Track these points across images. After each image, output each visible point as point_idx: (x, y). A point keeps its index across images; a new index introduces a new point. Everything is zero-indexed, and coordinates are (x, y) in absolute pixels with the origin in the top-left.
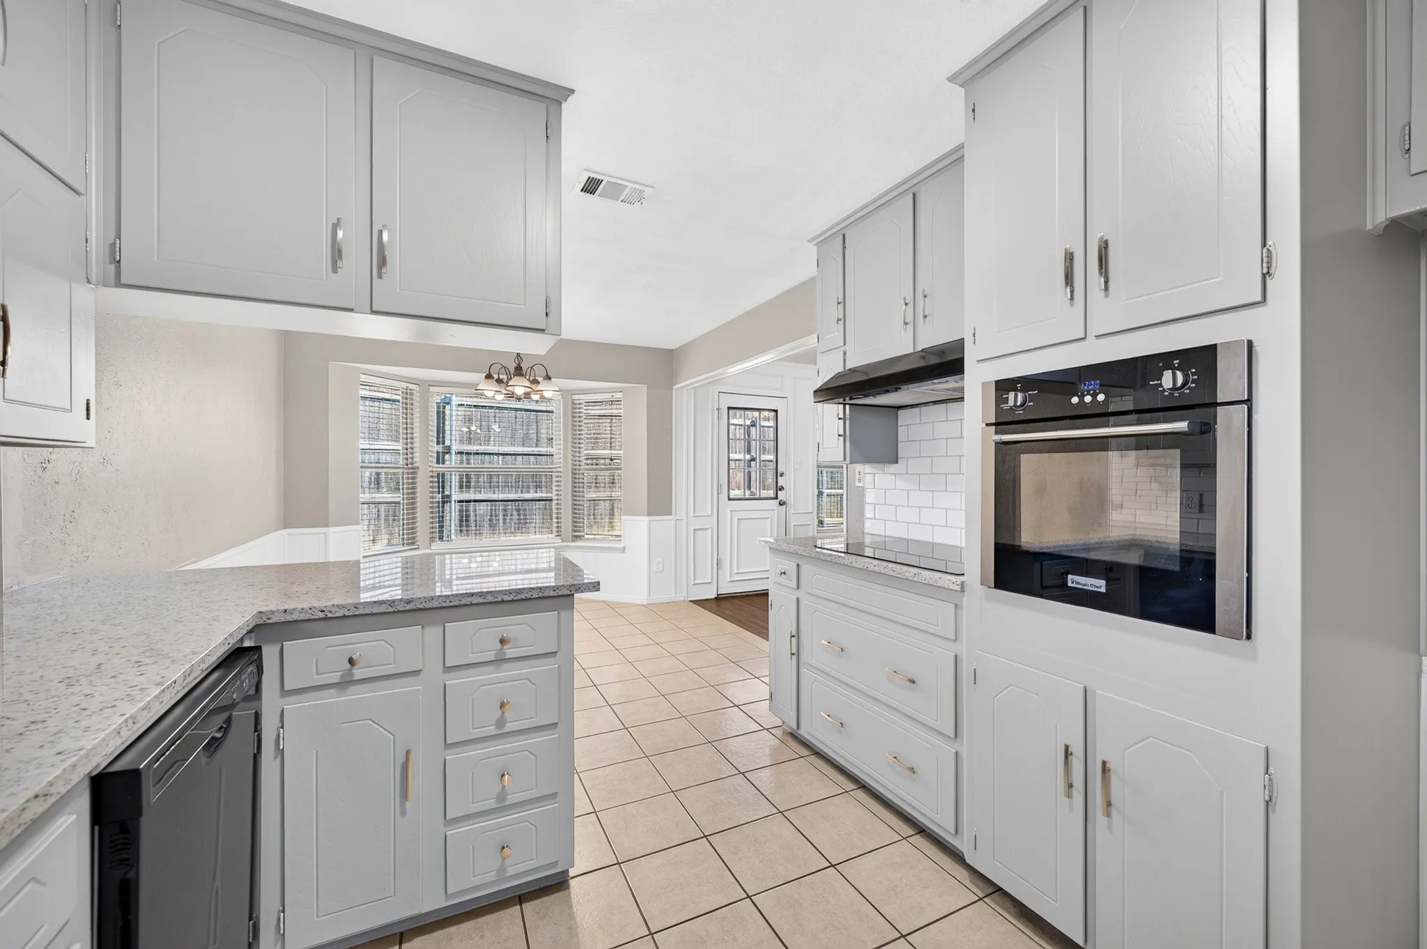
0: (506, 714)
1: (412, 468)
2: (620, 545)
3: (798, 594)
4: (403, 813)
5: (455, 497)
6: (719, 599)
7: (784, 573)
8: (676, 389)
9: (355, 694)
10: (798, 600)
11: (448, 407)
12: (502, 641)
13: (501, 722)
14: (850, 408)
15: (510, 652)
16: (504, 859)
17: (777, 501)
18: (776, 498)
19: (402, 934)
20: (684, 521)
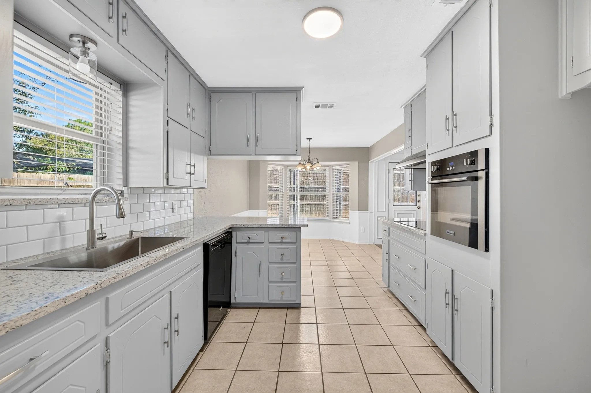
0: (283, 257)
1: (282, 193)
2: (349, 221)
3: (389, 238)
4: (260, 277)
7: (385, 231)
8: (370, 162)
9: (250, 246)
10: (389, 240)
12: (282, 238)
13: (282, 259)
14: (413, 170)
15: (284, 241)
16: (282, 295)
17: (417, 207)
18: (417, 205)
19: (260, 308)
20: (373, 213)
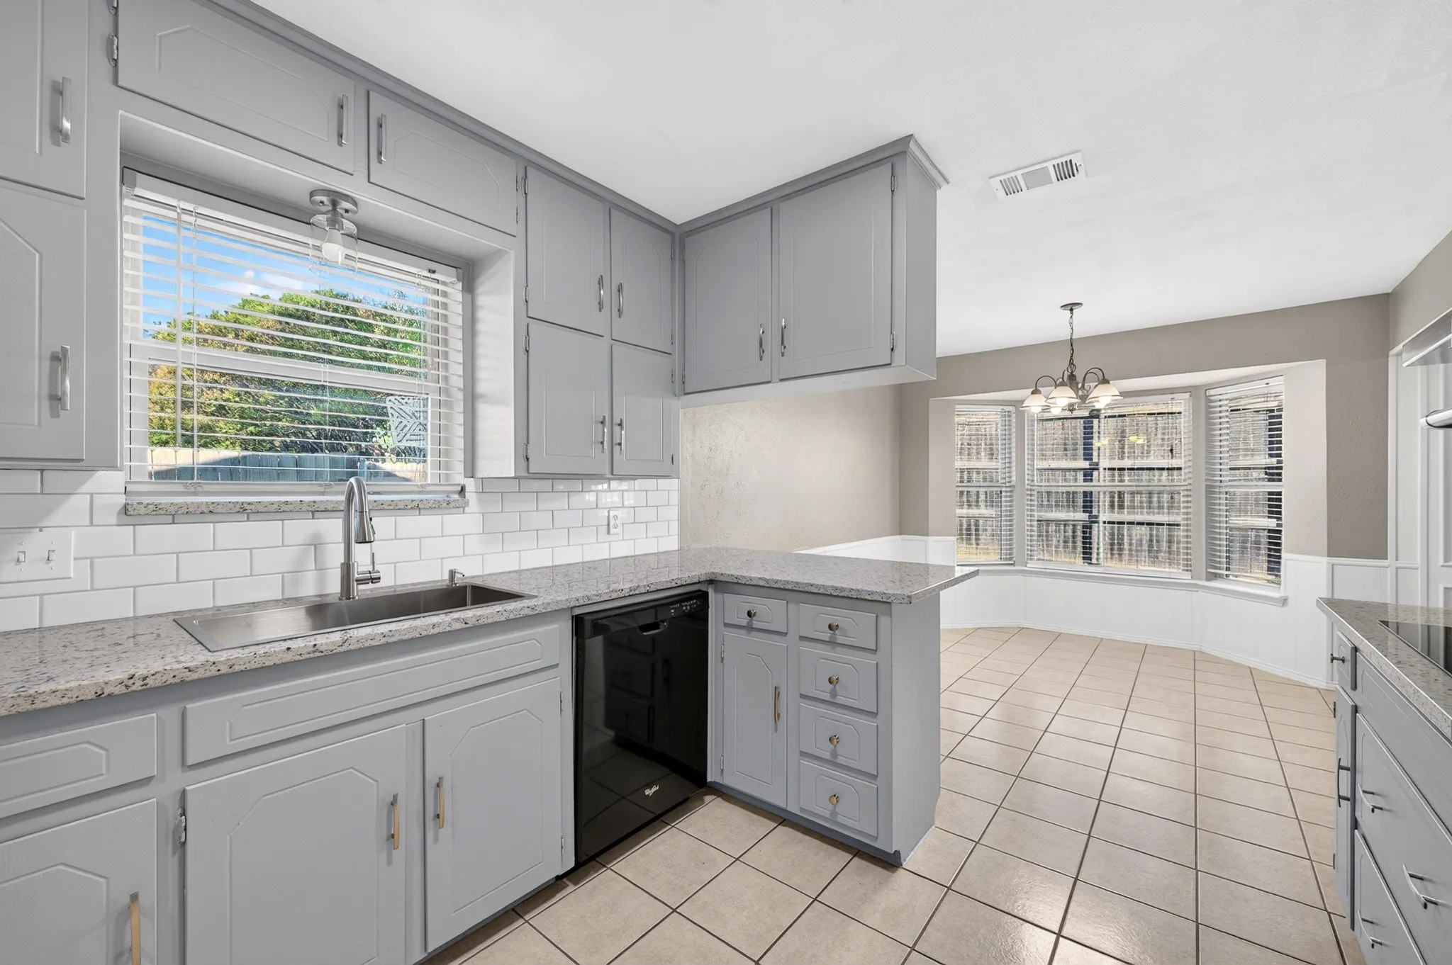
0: (836, 688)
1: (1010, 487)
2: (1278, 595)
3: (1356, 698)
4: (776, 730)
5: (1102, 518)
7: (1344, 659)
8: (1395, 355)
9: (753, 637)
11: (1096, 421)
12: (831, 627)
13: (832, 693)
15: (840, 638)
16: (834, 806)
20: (1419, 571)
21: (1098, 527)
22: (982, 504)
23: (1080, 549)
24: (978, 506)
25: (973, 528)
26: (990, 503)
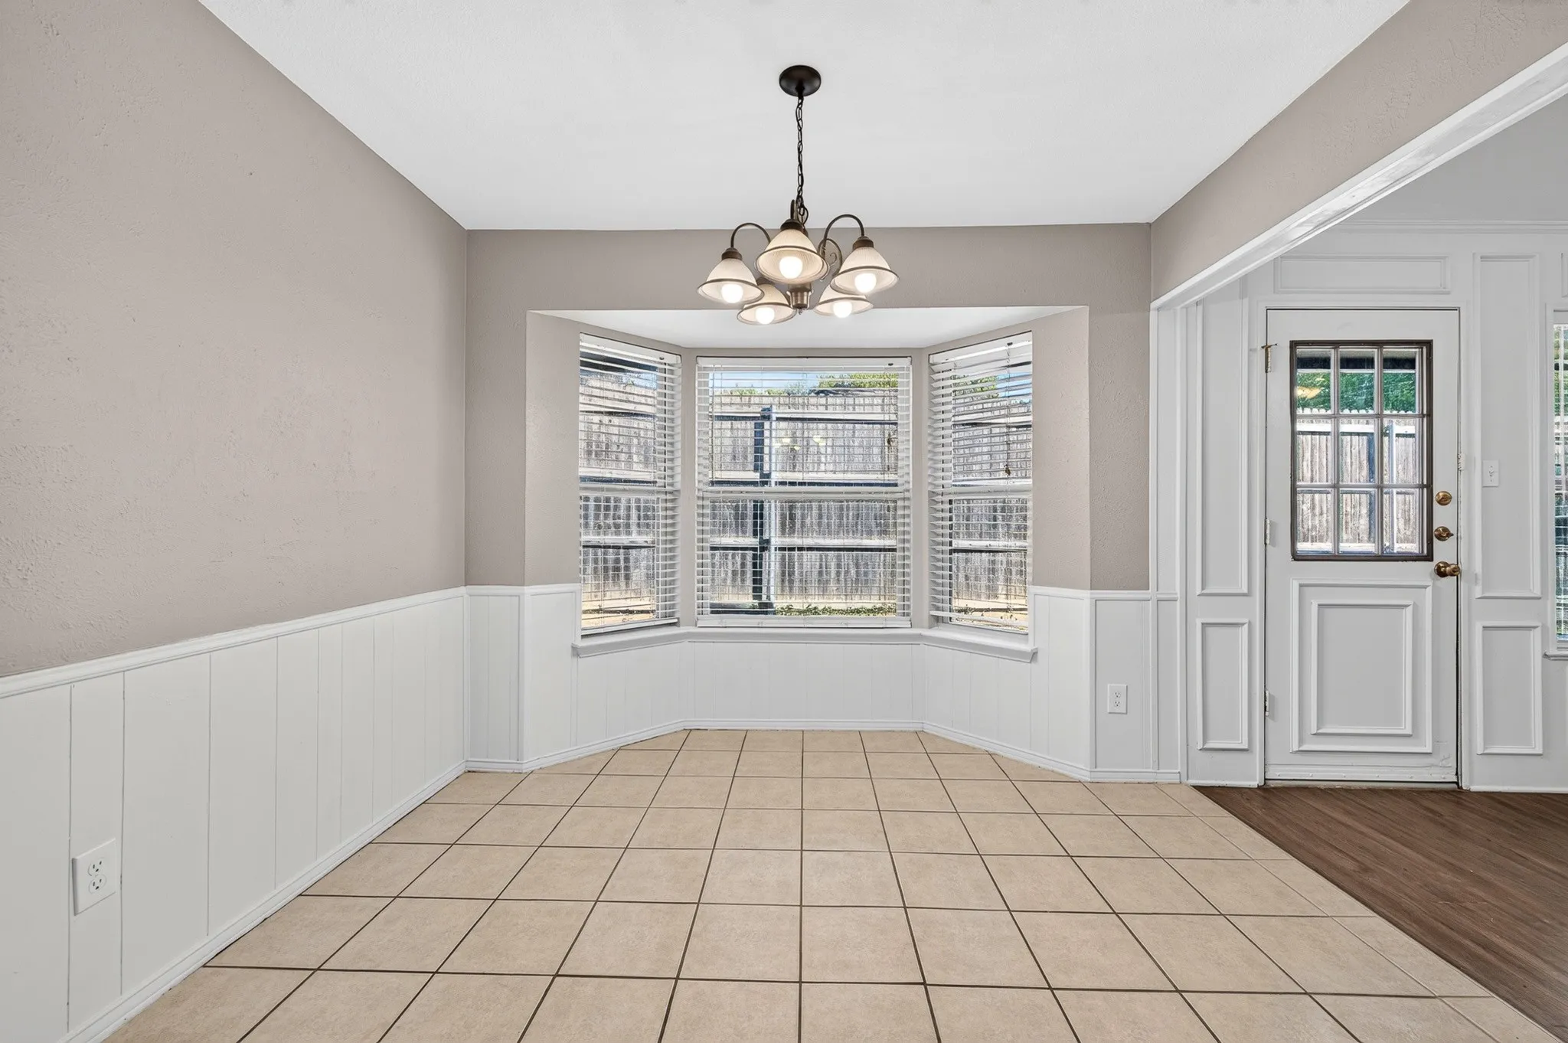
1: (672, 492)
2: (1026, 647)
5: (774, 543)
6: (1268, 792)
8: (1159, 308)
18: (1429, 557)
20: (1178, 603)
21: (769, 555)
22: (634, 528)
23: (749, 582)
24: (629, 533)
25: (622, 564)
26: (644, 525)
